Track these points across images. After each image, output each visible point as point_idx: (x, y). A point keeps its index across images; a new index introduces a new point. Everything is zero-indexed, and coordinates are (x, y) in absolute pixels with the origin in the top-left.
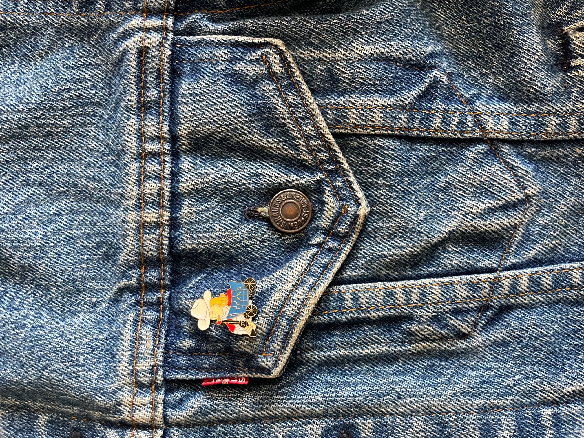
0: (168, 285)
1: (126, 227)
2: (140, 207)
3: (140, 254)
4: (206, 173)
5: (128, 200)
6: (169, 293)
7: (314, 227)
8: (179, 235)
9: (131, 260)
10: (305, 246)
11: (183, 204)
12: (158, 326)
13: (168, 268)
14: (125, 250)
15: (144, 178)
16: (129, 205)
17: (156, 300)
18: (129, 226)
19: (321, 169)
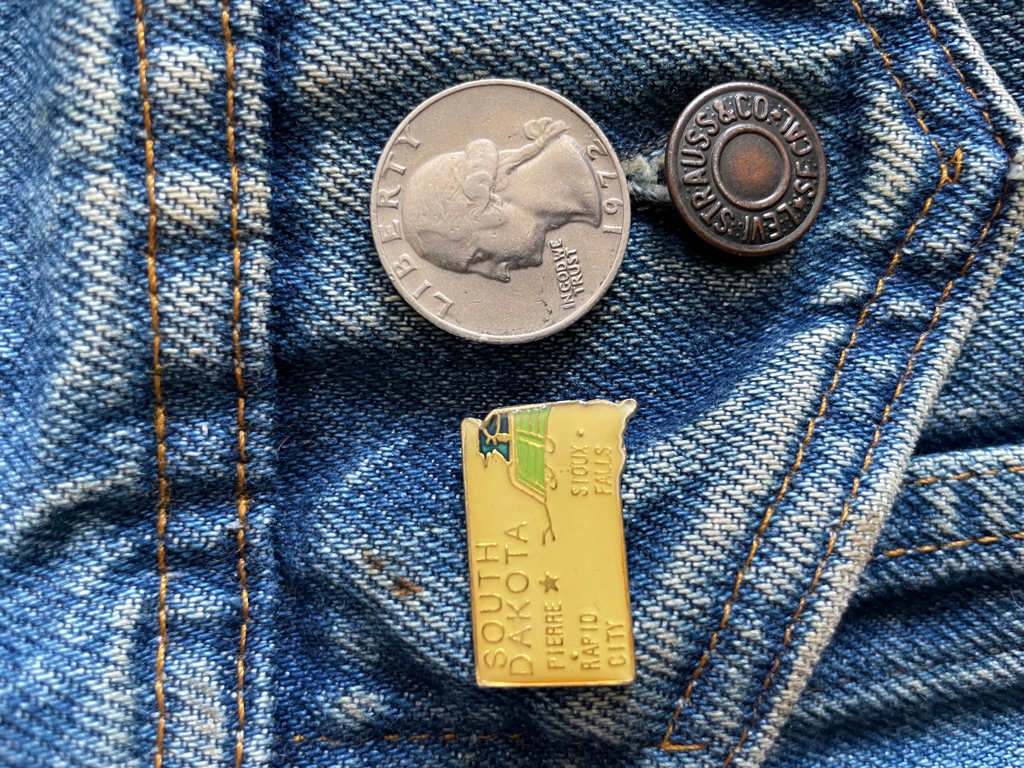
0: (264, 479)
1: (77, 244)
2: (135, 160)
3: (148, 361)
4: (405, 18)
5: (79, 124)
6: (270, 510)
7: (823, 242)
8: (306, 280)
9: (109, 389)
10: (790, 315)
11: (318, 154)
12: (237, 643)
13: (262, 414)
14: (80, 347)
15: (147, 32)
16: (86, 149)
17: (218, 544)
18: (91, 240)
19: (854, 14)
